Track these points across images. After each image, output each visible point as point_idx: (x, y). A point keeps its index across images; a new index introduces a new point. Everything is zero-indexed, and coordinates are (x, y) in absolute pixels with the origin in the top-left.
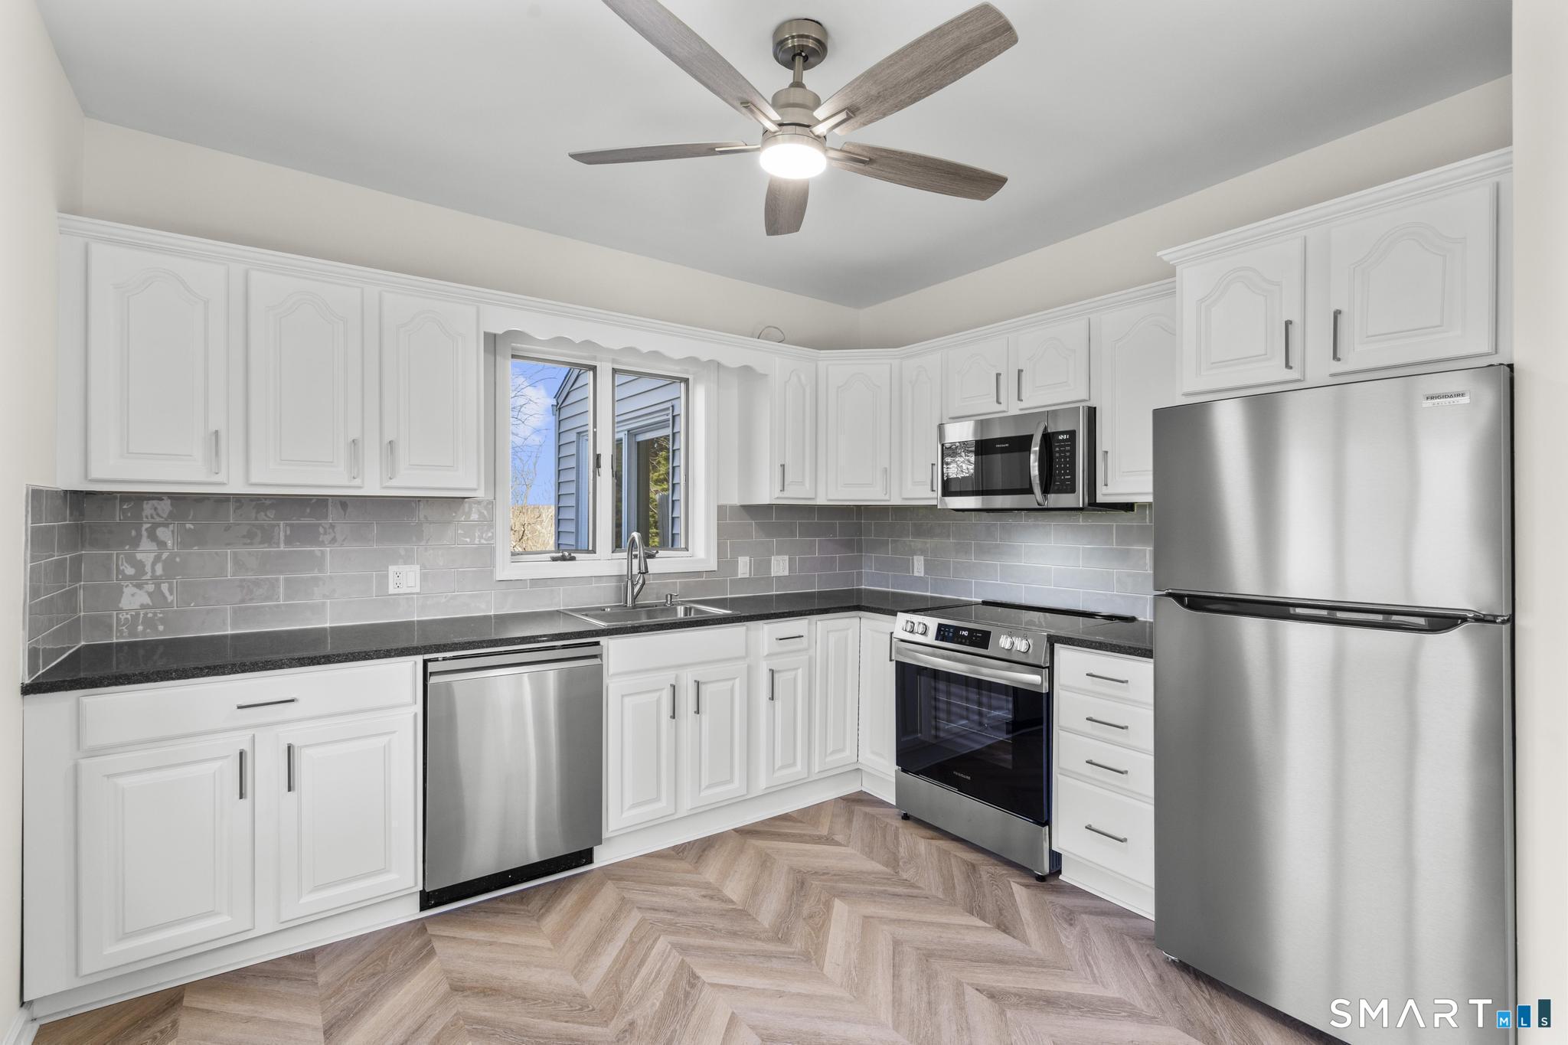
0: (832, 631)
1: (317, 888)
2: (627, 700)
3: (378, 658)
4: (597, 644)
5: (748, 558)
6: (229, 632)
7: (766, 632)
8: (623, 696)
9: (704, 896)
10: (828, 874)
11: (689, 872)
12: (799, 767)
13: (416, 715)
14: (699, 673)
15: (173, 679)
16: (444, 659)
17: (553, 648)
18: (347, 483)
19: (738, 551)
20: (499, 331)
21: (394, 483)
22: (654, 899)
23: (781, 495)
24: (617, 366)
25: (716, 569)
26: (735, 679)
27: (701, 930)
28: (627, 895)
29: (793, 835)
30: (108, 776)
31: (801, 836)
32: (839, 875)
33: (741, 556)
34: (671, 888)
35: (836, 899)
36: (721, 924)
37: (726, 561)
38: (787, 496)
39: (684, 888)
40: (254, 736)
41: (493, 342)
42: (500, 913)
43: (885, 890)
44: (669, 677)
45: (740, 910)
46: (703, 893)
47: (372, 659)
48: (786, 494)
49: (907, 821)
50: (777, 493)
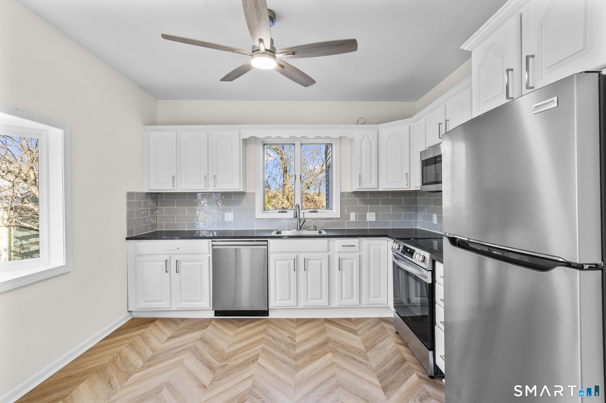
0: (371, 245)
1: (185, 301)
2: (277, 262)
3: (198, 239)
4: (267, 241)
5: (355, 214)
6: (187, 230)
7: (338, 243)
8: (275, 260)
9: (289, 337)
10: (339, 343)
11: (293, 328)
12: (355, 300)
13: (209, 257)
14: (307, 256)
15: (153, 239)
16: (218, 241)
17: (253, 241)
18: (203, 188)
19: (350, 210)
20: (247, 137)
21: (215, 188)
22: (273, 333)
23: (360, 187)
24: (302, 143)
25: (340, 217)
26: (323, 260)
27: (275, 347)
28: (267, 329)
29: (343, 326)
30: (141, 262)
31: (346, 327)
32: (342, 345)
33: (351, 212)
34: (282, 331)
35: (331, 353)
36: (283, 347)
37: (344, 215)
38: (362, 188)
39: (286, 332)
40: (170, 257)
41: (246, 142)
42: (231, 323)
43: (353, 356)
44: (294, 255)
45: (294, 345)
46: (289, 336)
47: (197, 239)
48: (362, 187)
49: (397, 334)
50: (358, 186)
